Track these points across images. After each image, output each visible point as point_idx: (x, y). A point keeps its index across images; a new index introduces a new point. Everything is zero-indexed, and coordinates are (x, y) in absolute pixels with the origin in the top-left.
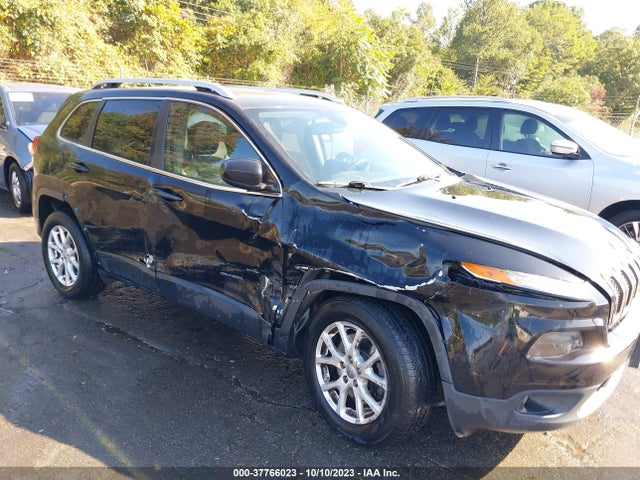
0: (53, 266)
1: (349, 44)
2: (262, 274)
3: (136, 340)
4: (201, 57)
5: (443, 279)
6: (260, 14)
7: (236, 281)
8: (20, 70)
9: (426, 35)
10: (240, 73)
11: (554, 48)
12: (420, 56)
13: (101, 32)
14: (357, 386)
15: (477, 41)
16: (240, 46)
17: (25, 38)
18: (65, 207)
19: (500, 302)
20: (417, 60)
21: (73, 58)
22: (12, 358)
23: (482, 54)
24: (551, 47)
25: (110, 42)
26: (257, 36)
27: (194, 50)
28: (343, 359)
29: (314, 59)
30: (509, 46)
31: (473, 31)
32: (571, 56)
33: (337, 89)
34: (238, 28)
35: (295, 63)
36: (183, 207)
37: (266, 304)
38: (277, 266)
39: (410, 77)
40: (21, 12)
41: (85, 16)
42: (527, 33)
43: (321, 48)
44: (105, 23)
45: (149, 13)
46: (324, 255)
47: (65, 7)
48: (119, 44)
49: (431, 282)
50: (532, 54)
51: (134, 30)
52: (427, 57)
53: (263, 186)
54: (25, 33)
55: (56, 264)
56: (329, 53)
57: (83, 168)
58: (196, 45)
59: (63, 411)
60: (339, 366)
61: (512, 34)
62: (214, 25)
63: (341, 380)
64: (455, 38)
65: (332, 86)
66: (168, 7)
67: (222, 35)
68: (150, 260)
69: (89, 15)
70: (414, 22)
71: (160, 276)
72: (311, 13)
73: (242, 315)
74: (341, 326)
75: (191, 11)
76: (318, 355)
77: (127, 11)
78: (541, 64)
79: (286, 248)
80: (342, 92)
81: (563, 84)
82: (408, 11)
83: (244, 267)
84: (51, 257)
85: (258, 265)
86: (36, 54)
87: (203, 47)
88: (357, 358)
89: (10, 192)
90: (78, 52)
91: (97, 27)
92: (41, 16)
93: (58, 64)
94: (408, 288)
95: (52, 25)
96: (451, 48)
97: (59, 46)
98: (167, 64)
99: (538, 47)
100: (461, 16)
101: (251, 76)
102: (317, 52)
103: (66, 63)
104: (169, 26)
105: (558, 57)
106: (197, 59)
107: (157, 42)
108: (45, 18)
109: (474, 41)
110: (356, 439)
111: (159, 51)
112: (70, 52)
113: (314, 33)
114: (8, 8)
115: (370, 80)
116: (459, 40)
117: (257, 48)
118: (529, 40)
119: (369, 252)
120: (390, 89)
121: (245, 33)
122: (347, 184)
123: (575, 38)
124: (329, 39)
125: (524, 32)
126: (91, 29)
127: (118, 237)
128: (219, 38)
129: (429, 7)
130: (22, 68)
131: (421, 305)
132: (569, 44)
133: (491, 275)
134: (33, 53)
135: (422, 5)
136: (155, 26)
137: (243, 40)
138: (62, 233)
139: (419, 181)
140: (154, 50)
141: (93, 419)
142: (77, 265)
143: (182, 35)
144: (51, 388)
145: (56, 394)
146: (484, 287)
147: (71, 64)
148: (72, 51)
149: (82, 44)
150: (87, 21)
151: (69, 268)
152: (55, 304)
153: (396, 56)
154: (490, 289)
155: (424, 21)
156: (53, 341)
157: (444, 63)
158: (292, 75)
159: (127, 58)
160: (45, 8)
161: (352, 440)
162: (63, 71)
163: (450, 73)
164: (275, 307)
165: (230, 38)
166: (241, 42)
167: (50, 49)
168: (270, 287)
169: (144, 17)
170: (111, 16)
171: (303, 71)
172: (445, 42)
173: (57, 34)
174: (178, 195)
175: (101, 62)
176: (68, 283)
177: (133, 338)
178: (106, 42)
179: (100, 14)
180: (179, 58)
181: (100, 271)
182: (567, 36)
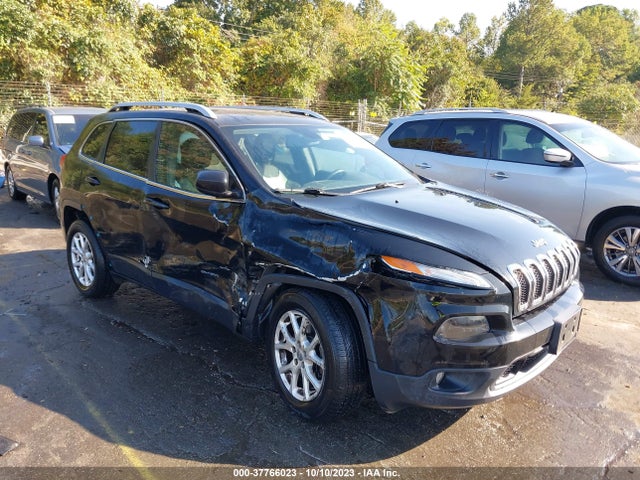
0: (75, 269)
1: (382, 59)
2: (232, 270)
3: (137, 331)
4: (239, 76)
5: (366, 270)
6: (295, 34)
7: (213, 278)
8: (71, 94)
9: (470, 46)
10: (276, 91)
11: (604, 54)
12: (455, 68)
13: (146, 57)
14: (304, 367)
15: (522, 50)
16: (275, 65)
17: (75, 64)
18: (83, 216)
19: (410, 290)
20: (453, 72)
21: (120, 82)
22: (31, 345)
23: (527, 63)
24: (600, 53)
25: (154, 66)
26: (292, 54)
27: (232, 70)
28: (294, 344)
29: (349, 74)
30: (556, 53)
31: (517, 39)
32: (622, 62)
33: (371, 103)
34: (274, 47)
35: (330, 79)
36: (169, 213)
37: (235, 297)
38: (242, 263)
39: (446, 89)
40: (72, 41)
41: (130, 42)
42: (575, 40)
43: (356, 63)
44: (149, 48)
45: (190, 37)
46: (276, 251)
47: (112, 34)
48: (162, 67)
49: (357, 273)
50: (580, 61)
51: (176, 53)
52: (464, 68)
53: (229, 193)
54: (75, 60)
55: (78, 267)
56: (364, 68)
57: (96, 182)
58: (234, 65)
59: (63, 386)
60: (291, 350)
61: (558, 42)
62: (252, 46)
63: (293, 362)
64: (499, 48)
65: (365, 101)
66: (207, 31)
67: (259, 54)
68: (147, 260)
69: (135, 41)
70: (457, 34)
71: (155, 275)
72: (352, 28)
73: (219, 308)
74: (292, 315)
75: (236, 32)
76: (277, 341)
77: (170, 36)
78: (590, 71)
79: (247, 246)
80: (375, 105)
81: (610, 90)
82: (451, 23)
83: (218, 264)
84: (74, 261)
85: (228, 263)
86: (86, 79)
87: (240, 66)
88: (304, 342)
89: (54, 205)
90: (124, 76)
91: (142, 52)
92: (89, 44)
93: (105, 87)
94: (340, 279)
95: (100, 52)
96: (495, 58)
97: (106, 71)
98: (206, 84)
99: (587, 54)
100: (506, 25)
101: (285, 94)
102: (352, 67)
103: (113, 86)
104: (208, 48)
105: (608, 63)
106: (234, 77)
107: (198, 64)
108: (93, 46)
109: (519, 50)
110: (304, 414)
111: (199, 72)
112: (116, 77)
113: (350, 49)
114: (62, 38)
115: (403, 93)
116: (503, 48)
117: (292, 66)
118: (577, 47)
119: (312, 249)
120: (426, 102)
121: (281, 52)
122: (303, 191)
123: (627, 43)
124: (362, 55)
125: (571, 39)
126: (137, 55)
127: (122, 241)
128: (256, 57)
129: (473, 18)
130: (73, 93)
131: (351, 293)
132: (621, 49)
133: (404, 267)
134: (82, 79)
135: (465, 16)
136: (195, 48)
137: (278, 58)
138: (81, 239)
139: (378, 187)
140: (194, 71)
141: (87, 394)
142: (93, 268)
143: (221, 56)
144: (58, 369)
145: (61, 374)
146: (399, 277)
147: (117, 88)
148: (119, 75)
149: (128, 68)
150: (132, 46)
151: (87, 269)
152: (74, 302)
153: (431, 69)
154: (404, 278)
155: (467, 32)
156: (68, 331)
157: (488, 74)
158: (327, 91)
159: (169, 79)
160: (93, 37)
161: (301, 416)
162: (109, 94)
163: (493, 83)
164: (241, 299)
165: (266, 57)
166: (276, 61)
167: (98, 74)
168: (239, 282)
169: (186, 41)
170: (154, 41)
171: (338, 87)
172: (489, 51)
173: (104, 60)
174: (165, 203)
175: (145, 84)
176: (87, 284)
177: (135, 330)
178: (150, 66)
179: (145, 39)
180: (218, 78)
181: (111, 272)
182: (618, 41)
